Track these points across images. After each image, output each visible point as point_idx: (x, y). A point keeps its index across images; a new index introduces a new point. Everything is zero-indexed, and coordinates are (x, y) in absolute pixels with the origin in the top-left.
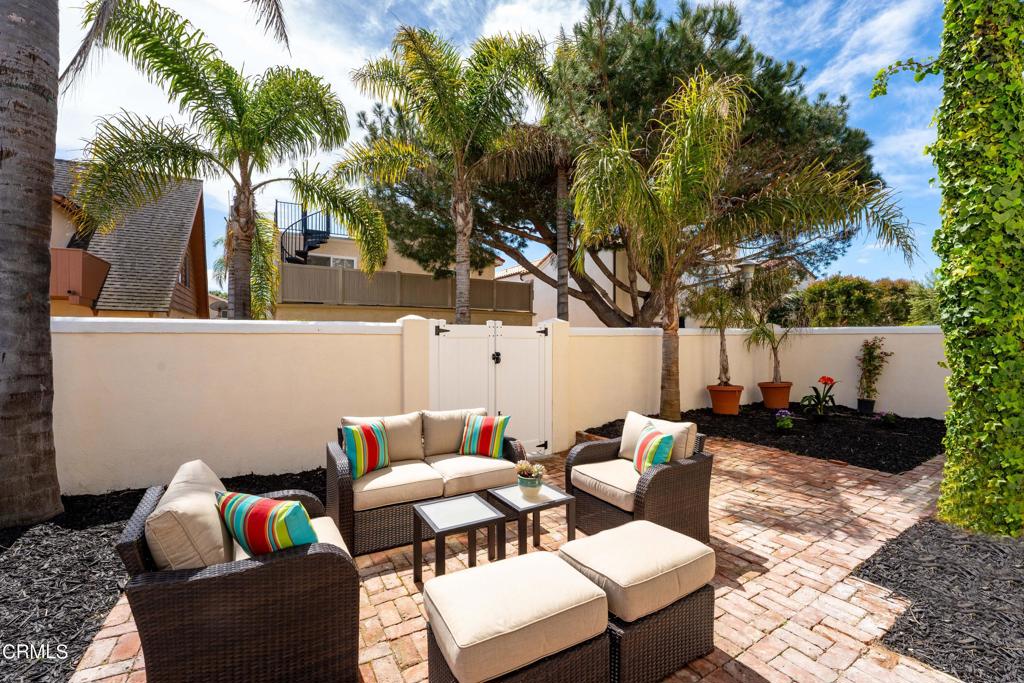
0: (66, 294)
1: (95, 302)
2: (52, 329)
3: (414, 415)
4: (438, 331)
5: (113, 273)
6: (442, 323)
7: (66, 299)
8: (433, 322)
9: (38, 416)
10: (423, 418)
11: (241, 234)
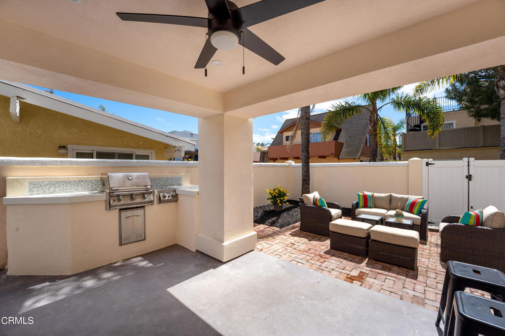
0: (330, 154)
1: (339, 156)
2: (310, 166)
3: (388, 194)
4: (428, 164)
5: (344, 146)
6: (430, 161)
7: (330, 156)
8: (425, 160)
9: (307, 184)
10: (391, 196)
11: (372, 129)
